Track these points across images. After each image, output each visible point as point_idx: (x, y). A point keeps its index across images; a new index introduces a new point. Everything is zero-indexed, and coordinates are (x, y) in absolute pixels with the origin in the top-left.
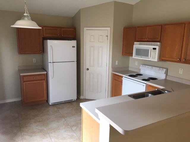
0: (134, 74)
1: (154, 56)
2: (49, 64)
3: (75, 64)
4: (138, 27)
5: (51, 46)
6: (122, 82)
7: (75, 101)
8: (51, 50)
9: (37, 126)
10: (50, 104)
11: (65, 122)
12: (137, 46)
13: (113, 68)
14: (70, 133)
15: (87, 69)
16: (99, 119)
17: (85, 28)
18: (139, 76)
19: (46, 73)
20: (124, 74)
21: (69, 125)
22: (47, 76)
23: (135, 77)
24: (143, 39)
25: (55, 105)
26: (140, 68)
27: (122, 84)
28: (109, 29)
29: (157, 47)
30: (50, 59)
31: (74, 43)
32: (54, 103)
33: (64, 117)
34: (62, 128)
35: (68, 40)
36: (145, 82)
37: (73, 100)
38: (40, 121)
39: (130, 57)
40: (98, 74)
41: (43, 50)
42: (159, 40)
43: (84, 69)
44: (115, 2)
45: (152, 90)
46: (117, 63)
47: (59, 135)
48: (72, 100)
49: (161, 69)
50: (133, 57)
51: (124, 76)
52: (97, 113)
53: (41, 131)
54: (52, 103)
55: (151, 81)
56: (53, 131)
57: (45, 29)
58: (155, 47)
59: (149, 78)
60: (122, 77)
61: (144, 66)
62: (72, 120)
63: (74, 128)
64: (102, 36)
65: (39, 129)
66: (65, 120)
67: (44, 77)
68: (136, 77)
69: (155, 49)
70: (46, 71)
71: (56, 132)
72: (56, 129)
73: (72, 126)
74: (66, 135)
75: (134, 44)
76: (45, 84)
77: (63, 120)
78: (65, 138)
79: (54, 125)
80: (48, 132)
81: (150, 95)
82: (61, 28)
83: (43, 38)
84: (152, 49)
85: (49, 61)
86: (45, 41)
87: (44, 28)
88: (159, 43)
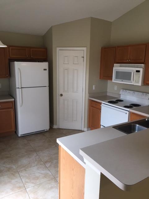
0: (114, 100)
1: (137, 80)
2: (17, 90)
3: (47, 89)
4: (118, 47)
5: (19, 69)
6: (101, 110)
7: (47, 131)
8: (19, 74)
9: (4, 163)
10: (19, 136)
11: (38, 157)
12: (117, 68)
13: (89, 94)
14: (43, 171)
15: (61, 94)
16: (85, 163)
17: (57, 48)
18: (119, 103)
19: (13, 100)
20: (103, 101)
21: (41, 161)
22: (14, 103)
23: (115, 104)
24: (124, 60)
25: (25, 136)
26: (120, 93)
27: (101, 112)
28: (85, 49)
29: (141, 70)
30: (18, 84)
31: (45, 65)
32: (23, 134)
33: (35, 151)
34: (34, 165)
35: (39, 62)
36: (128, 110)
37: (46, 131)
38: (7, 157)
39: (109, 81)
40: (73, 100)
41: (9, 73)
42: (143, 61)
43: (58, 95)
44: (92, 18)
45: (138, 119)
46: (94, 88)
47: (31, 174)
48: (44, 130)
49: (144, 94)
50: (113, 81)
51: (103, 102)
52: (82, 155)
53: (9, 169)
54: (21, 135)
55: (134, 107)
56: (23, 169)
57: (11, 49)
58: (138, 69)
59: (131, 104)
60: (101, 103)
61: (124, 90)
62: (45, 155)
63: (48, 165)
64: (77, 57)
65: (6, 168)
66: (37, 155)
67: (12, 105)
68: (117, 104)
69: (138, 71)
70: (14, 98)
71: (27, 170)
72: (26, 166)
73: (46, 162)
74: (39, 173)
75: (113, 66)
76: (12, 113)
77: (35, 154)
78: (37, 178)
79: (24, 161)
80: (18, 171)
81: (137, 125)
82: (30, 48)
83: (9, 59)
84: (135, 71)
85: (17, 87)
86: (12, 62)
87: (10, 47)
88: (143, 65)
